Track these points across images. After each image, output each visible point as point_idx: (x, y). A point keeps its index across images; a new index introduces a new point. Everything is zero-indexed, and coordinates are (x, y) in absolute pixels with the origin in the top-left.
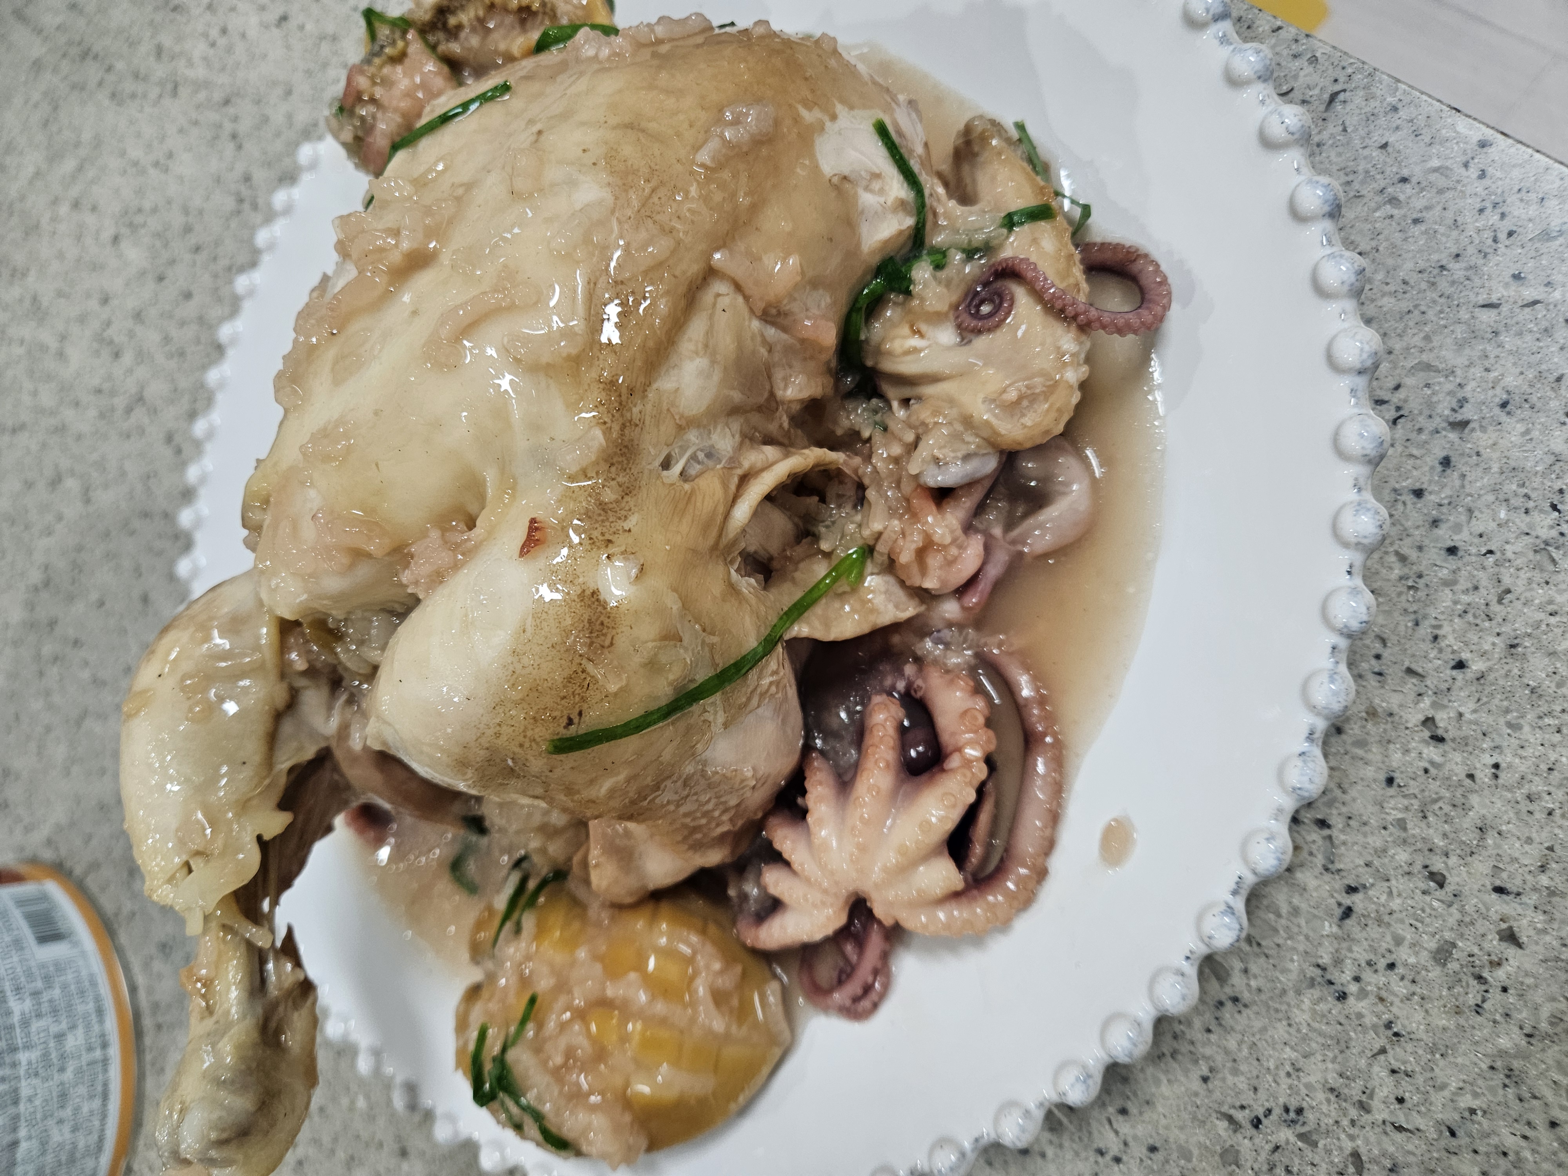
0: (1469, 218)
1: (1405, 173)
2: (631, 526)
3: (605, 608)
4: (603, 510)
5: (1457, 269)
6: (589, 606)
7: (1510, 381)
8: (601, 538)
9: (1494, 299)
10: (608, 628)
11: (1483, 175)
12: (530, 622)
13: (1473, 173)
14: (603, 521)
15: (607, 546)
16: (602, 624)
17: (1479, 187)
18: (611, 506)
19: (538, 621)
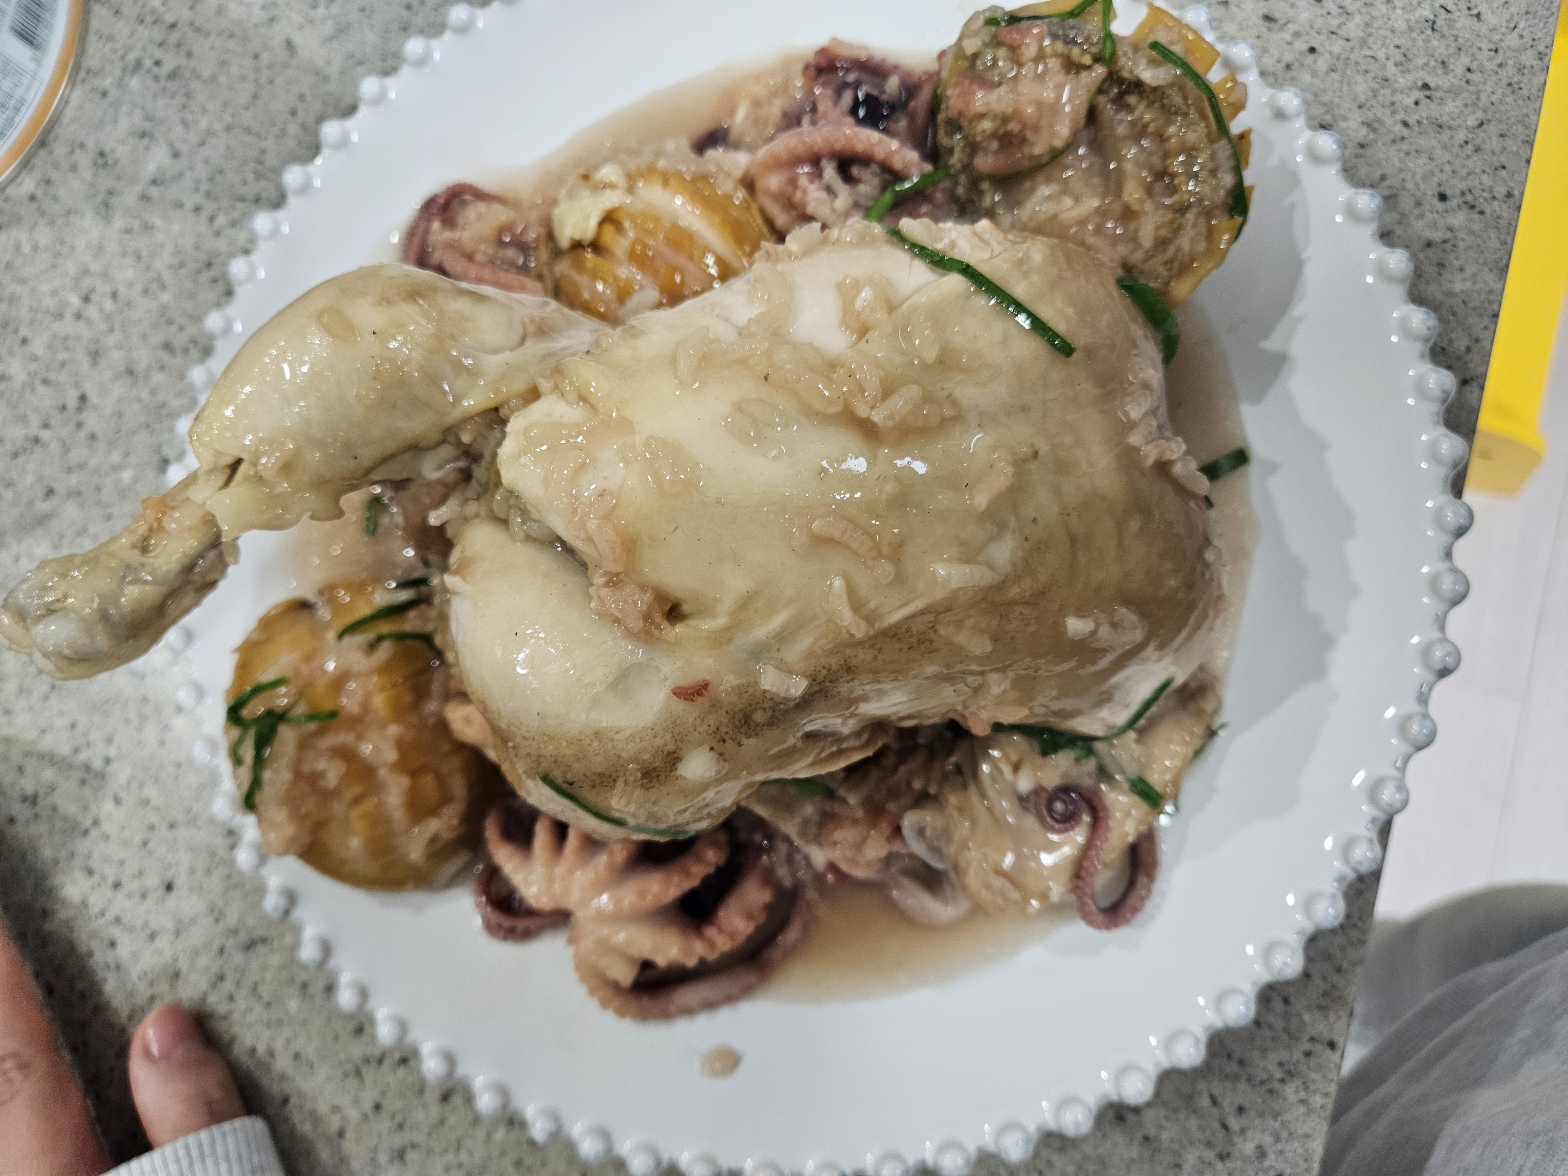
0: (1273, 1058)
1: (1292, 999)
2: (745, 743)
3: (671, 771)
4: (746, 721)
5: (1233, 1067)
6: (666, 763)
7: (1165, 1136)
8: (723, 734)
9: (1220, 1099)
10: (658, 780)
11: (1308, 1054)
12: (628, 733)
13: (1307, 1046)
14: (736, 727)
15: (719, 741)
16: (658, 776)
17: (1297, 1055)
18: (752, 723)
19: (631, 739)
